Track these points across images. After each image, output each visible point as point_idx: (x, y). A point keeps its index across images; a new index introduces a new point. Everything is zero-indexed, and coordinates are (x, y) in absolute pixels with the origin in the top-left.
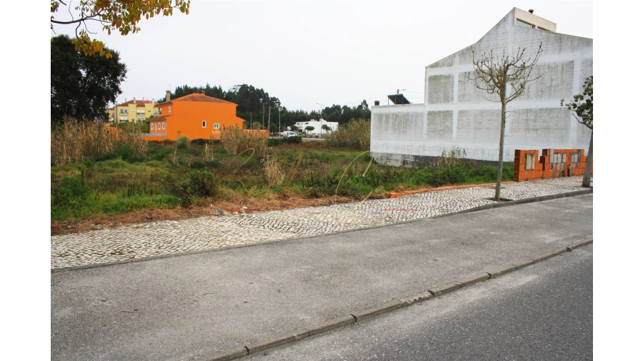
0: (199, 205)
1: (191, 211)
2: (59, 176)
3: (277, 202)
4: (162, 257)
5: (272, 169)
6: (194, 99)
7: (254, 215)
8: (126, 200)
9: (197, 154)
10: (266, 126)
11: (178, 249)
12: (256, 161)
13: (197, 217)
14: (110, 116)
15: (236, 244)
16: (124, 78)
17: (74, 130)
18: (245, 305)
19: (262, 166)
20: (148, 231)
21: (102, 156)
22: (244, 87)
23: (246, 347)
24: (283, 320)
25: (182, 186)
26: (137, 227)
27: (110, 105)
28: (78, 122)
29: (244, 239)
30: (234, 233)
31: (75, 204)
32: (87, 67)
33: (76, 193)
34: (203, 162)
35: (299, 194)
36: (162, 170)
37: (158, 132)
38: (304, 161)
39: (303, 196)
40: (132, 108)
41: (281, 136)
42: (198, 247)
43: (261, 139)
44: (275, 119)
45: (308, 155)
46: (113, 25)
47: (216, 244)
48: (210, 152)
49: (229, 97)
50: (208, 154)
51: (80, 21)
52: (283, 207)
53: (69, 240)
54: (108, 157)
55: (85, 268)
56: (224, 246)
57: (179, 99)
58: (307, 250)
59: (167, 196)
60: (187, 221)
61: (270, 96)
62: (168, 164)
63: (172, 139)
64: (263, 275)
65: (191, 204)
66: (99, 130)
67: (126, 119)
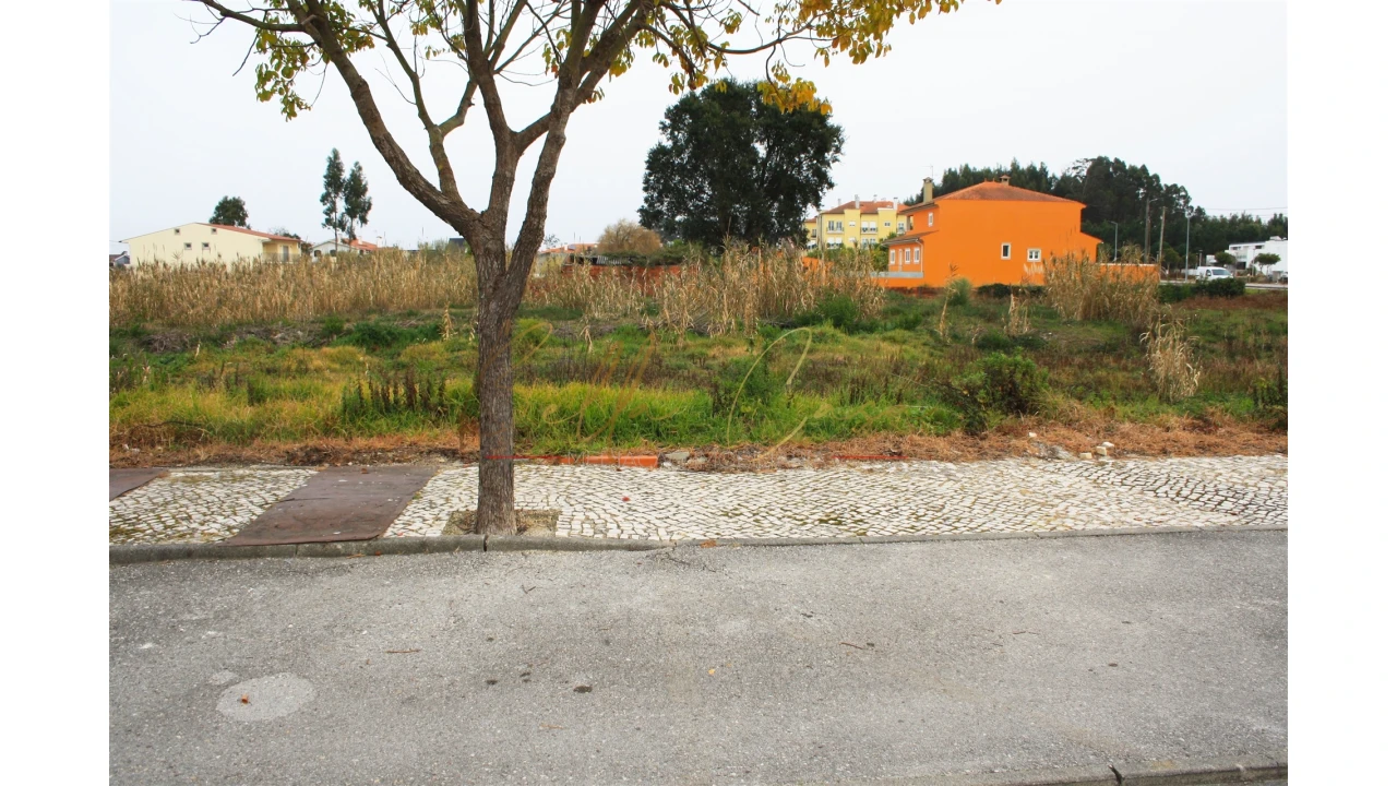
0: (1003, 431)
1: (985, 444)
2: (714, 357)
3: (1189, 438)
4: (923, 540)
5: (1169, 356)
6: (983, 195)
7: (1131, 465)
8: (849, 412)
9: (991, 318)
10: (1154, 253)
11: (957, 525)
12: (1128, 338)
13: (996, 458)
14: (809, 236)
15: (1090, 527)
16: (839, 156)
17: (742, 265)
18: (1114, 671)
19: (1143, 351)
20: (893, 480)
21: (793, 319)
22: (1100, 164)
23: (1114, 770)
24: (1207, 725)
25: (967, 388)
26: (871, 471)
27: (811, 212)
28: (750, 249)
29: (1108, 517)
30: (1083, 502)
31: (750, 413)
32: (768, 137)
33: (751, 391)
34: (1003, 337)
35: (1243, 420)
36: (914, 350)
37: (906, 268)
38: (1251, 340)
39: (1256, 424)
40: (851, 217)
41: (1191, 277)
42: (1003, 526)
43: (1140, 286)
44: (1175, 238)
45: (1263, 326)
46: (834, 45)
47: (1042, 523)
48: (1021, 314)
49: (1065, 188)
50: (1016, 319)
51: (774, 44)
52: (1204, 449)
53: (741, 486)
54: (806, 321)
55: (770, 545)
56: (1061, 529)
57: (952, 195)
58: (1270, 560)
59: (931, 408)
60: (975, 465)
61: (1163, 182)
62: (926, 338)
63: (935, 284)
64: (1155, 606)
65: (984, 428)
66: (789, 266)
67: (839, 241)
